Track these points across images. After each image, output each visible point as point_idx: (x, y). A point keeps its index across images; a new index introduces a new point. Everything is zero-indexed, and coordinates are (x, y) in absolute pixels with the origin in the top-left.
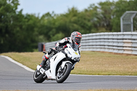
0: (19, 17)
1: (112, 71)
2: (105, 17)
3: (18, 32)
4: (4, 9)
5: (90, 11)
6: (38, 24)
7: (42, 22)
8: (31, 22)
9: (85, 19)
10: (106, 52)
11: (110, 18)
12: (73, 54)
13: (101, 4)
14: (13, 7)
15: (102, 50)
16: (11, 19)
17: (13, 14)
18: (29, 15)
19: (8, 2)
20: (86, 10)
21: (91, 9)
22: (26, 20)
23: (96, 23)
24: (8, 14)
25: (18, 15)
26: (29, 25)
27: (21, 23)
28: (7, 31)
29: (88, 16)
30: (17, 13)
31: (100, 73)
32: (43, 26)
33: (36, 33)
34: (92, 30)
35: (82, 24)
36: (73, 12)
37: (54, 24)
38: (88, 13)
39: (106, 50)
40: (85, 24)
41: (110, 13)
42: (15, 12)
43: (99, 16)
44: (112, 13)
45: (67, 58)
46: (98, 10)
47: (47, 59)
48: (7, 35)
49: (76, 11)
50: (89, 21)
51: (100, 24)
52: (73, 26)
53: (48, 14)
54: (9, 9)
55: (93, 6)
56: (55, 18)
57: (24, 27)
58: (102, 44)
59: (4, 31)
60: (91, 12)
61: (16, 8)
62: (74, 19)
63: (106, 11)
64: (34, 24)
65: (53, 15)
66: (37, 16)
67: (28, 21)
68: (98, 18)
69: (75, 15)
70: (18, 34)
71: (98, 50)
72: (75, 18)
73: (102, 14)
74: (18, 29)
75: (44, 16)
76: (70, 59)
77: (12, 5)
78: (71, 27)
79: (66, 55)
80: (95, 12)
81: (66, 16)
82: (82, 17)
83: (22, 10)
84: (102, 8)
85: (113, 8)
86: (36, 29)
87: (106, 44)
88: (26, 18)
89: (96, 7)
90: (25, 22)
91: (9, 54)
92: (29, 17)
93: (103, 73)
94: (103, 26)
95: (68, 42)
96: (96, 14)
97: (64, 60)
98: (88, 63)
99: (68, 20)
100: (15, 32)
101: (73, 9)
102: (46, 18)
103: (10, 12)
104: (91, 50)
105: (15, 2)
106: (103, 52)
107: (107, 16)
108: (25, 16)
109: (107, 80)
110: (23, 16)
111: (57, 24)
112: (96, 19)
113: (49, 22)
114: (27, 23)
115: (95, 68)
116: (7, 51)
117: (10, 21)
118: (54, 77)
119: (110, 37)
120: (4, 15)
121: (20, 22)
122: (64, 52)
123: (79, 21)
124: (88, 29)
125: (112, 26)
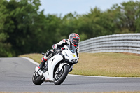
0: (41, 18)
1: (136, 73)
2: (128, 18)
3: (39, 32)
4: (25, 9)
5: (113, 11)
6: (60, 25)
7: (64, 23)
8: (53, 23)
9: (108, 20)
10: (129, 54)
11: (134, 19)
12: (70, 56)
13: (124, 4)
14: (35, 7)
15: (125, 51)
16: (33, 20)
17: (35, 15)
18: (51, 16)
19: (29, 2)
20: (109, 11)
21: (114, 9)
22: (48, 21)
23: (119, 24)
24: (29, 14)
25: (40, 15)
26: (51, 26)
27: (42, 24)
28: (29, 32)
29: (111, 16)
30: (39, 14)
31: (124, 75)
32: (65, 27)
33: (58, 34)
34: (116, 31)
35: (105, 25)
36: (96, 12)
37: (76, 25)
38: (111, 14)
39: (130, 52)
40: (108, 24)
41: (133, 14)
42: (36, 13)
43: (122, 17)
44: (136, 14)
45: (64, 60)
46: (121, 10)
47: (45, 61)
48: (28, 36)
49: (99, 11)
50: (112, 21)
51: (123, 25)
52: (96, 27)
53: (70, 15)
54: (30, 9)
55: (117, 7)
56: (77, 18)
57: (45, 27)
58: (126, 45)
59: (25, 32)
60: (115, 12)
61: (38, 9)
62: (96, 19)
63: (129, 12)
64: (56, 24)
65: (75, 16)
66: (59, 16)
67: (50, 22)
68: (121, 19)
69: (97, 16)
70: (40, 35)
71: (122, 51)
72: (98, 19)
73: (126, 14)
74: (40, 30)
75: (66, 17)
76: (68, 61)
77: (34, 5)
78: (93, 28)
79: (64, 57)
80: (118, 12)
81: (88, 16)
82: (104, 18)
83: (43, 11)
84: (125, 9)
85: (136, 8)
86: (58, 30)
87: (129, 45)
88: (48, 19)
89: (119, 7)
90: (46, 22)
91: (31, 55)
92: (51, 18)
93: (127, 75)
94: (127, 27)
95: (66, 44)
96: (120, 14)
97: (61, 62)
98: (111, 64)
99: (90, 21)
100: (36, 32)
101: (96, 9)
102: (68, 19)
103: (31, 13)
104: (114, 51)
105: (37, 3)
106: (127, 53)
107: (130, 16)
108: (47, 16)
109: (130, 82)
110: (44, 17)
111: (80, 25)
112: (119, 20)
113: (72, 23)
114: (48, 24)
115: (119, 70)
116: (29, 53)
117: (32, 22)
118: (52, 79)
119: (134, 38)
120: (25, 16)
121: (42, 22)
122: (61, 54)
123: (101, 22)
124: (111, 30)
125: (136, 27)
